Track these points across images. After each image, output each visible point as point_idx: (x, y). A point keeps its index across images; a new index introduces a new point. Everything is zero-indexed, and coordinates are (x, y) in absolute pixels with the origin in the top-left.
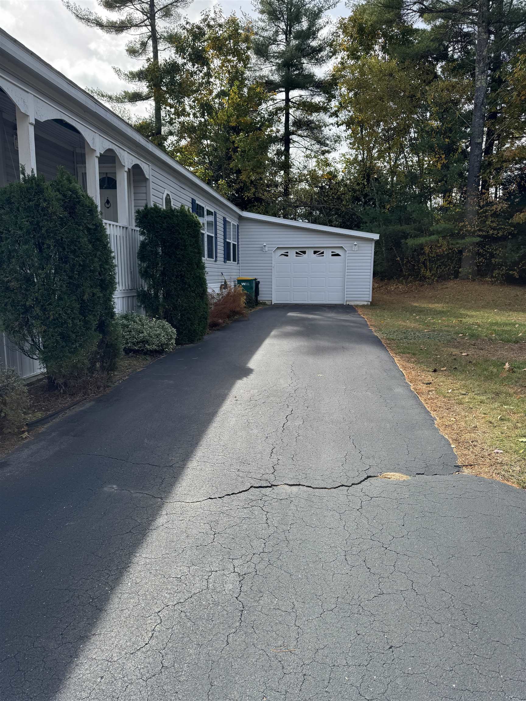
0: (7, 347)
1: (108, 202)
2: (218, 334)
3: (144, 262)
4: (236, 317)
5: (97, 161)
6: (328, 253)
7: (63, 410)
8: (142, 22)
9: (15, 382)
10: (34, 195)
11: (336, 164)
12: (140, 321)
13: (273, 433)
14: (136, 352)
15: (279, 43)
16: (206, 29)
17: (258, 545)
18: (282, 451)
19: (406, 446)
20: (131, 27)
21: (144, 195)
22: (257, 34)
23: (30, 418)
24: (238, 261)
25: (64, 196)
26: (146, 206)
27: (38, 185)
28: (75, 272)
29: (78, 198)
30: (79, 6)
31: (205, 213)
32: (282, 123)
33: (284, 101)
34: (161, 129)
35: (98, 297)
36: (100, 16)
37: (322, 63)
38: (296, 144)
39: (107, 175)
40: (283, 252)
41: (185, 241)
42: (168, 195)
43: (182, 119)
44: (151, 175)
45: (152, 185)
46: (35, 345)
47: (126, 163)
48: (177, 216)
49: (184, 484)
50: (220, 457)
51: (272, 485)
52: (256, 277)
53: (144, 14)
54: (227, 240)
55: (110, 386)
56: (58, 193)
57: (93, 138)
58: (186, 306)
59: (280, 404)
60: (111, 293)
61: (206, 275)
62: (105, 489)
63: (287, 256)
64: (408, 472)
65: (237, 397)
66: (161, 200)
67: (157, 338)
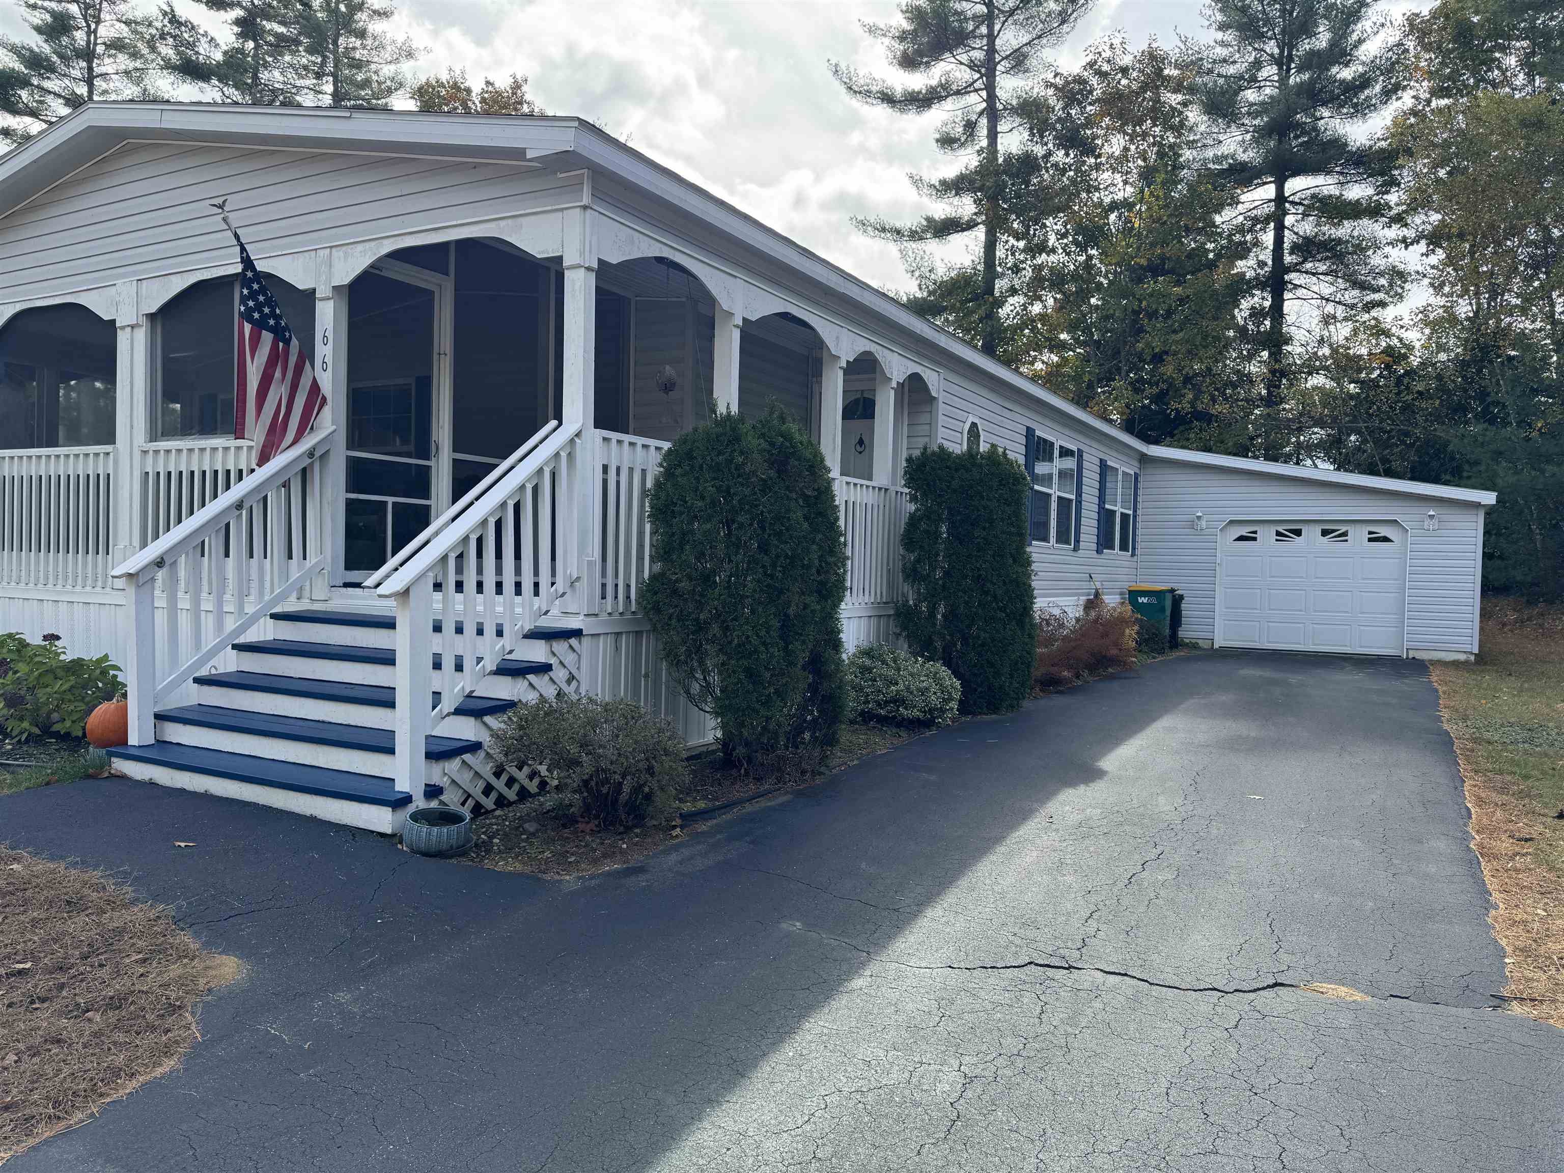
0: (667, 687)
1: (861, 442)
2: (1059, 701)
3: (912, 552)
4: (1110, 670)
5: (841, 373)
6: (1359, 535)
7: (741, 802)
8: (970, 85)
9: (670, 739)
10: (727, 445)
11: (1403, 330)
12: (895, 661)
13: (1105, 887)
14: (884, 721)
15: (1262, 84)
16: (1094, 81)
17: (1011, 1043)
18: (1111, 917)
19: (1390, 947)
20: (946, 97)
21: (927, 427)
22: (1210, 72)
23: (687, 807)
24: (1134, 548)
25: (772, 444)
26: (925, 449)
27: (733, 429)
28: (779, 569)
29: (793, 447)
30: (856, 70)
31: (1056, 453)
32: (1266, 248)
33: (1273, 203)
34: (994, 285)
35: (812, 611)
36: (890, 84)
37: (1367, 111)
38: (1300, 292)
39: (862, 394)
40: (1244, 531)
41: (991, 511)
42: (974, 425)
43: (1042, 259)
44: (941, 390)
45: (942, 408)
46: (707, 688)
47: (895, 373)
48: (981, 466)
49: (912, 939)
50: (987, 910)
51: (1070, 967)
52: (1175, 586)
53: (975, 70)
54: (1107, 506)
55: (824, 774)
56: (762, 441)
57: (837, 338)
58: (985, 638)
59: (1140, 841)
60: (836, 605)
61: (1033, 577)
62: (784, 926)
63: (1255, 539)
64: (1372, 989)
65: (1055, 817)
66: (959, 435)
67: (922, 695)
